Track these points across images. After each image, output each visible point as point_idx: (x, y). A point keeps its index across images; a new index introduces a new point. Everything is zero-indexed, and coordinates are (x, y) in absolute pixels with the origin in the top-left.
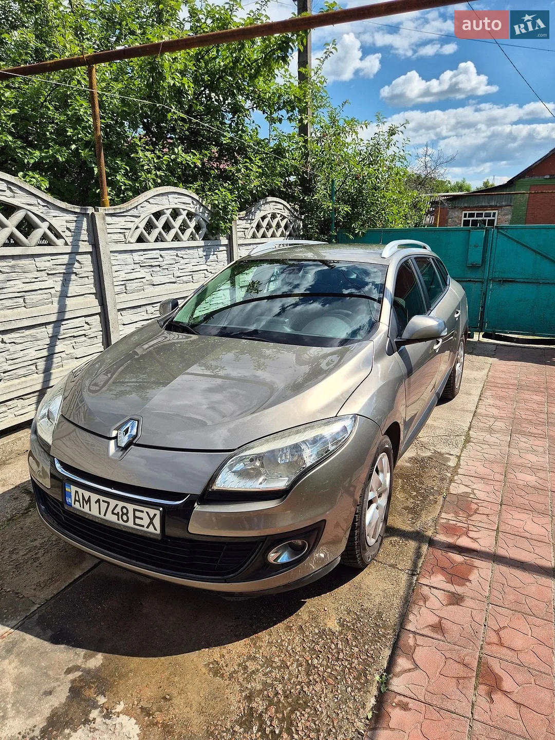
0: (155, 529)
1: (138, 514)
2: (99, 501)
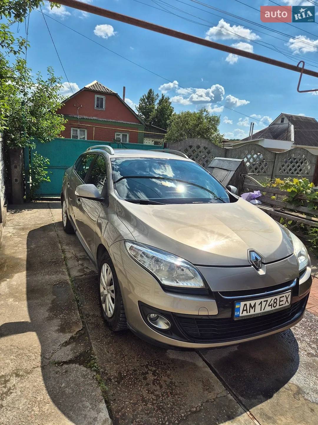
0: (288, 303)
1: (281, 299)
2: (261, 303)
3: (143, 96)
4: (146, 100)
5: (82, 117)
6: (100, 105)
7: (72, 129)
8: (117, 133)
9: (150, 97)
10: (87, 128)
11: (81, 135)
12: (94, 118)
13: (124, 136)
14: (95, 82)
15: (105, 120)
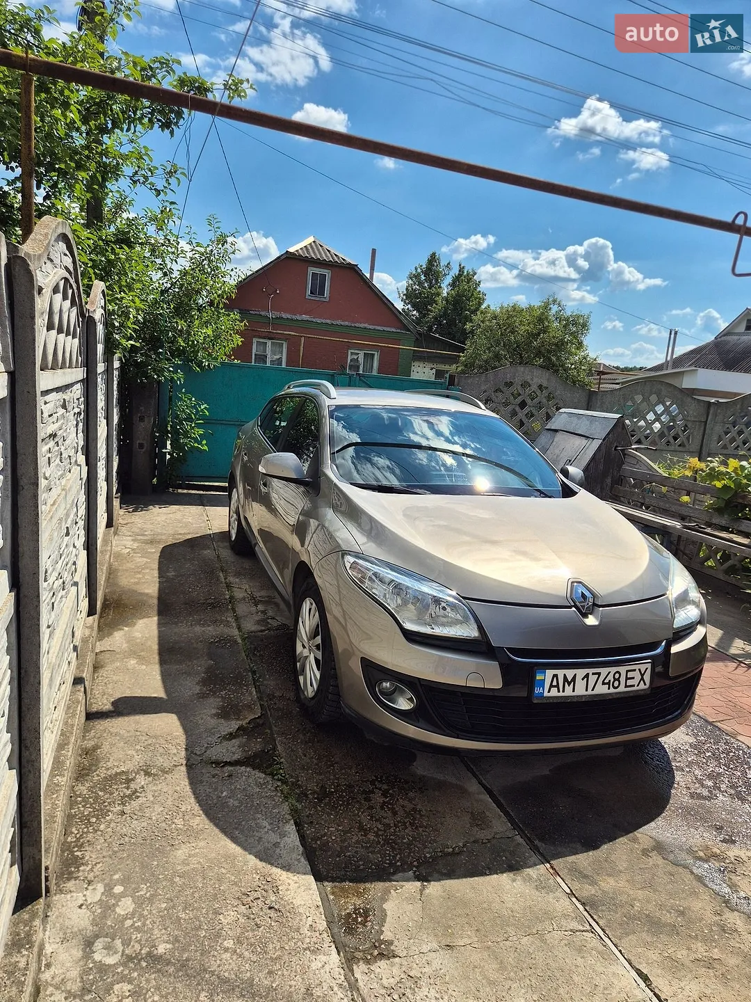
0: (645, 684)
1: (630, 675)
2: (587, 676)
3: (416, 269)
4: (423, 277)
5: (278, 314)
6: (318, 288)
7: (255, 340)
8: (353, 351)
9: (431, 270)
10: (287, 338)
11: (274, 353)
12: (305, 317)
13: (369, 357)
14: (311, 239)
15: (328, 321)
